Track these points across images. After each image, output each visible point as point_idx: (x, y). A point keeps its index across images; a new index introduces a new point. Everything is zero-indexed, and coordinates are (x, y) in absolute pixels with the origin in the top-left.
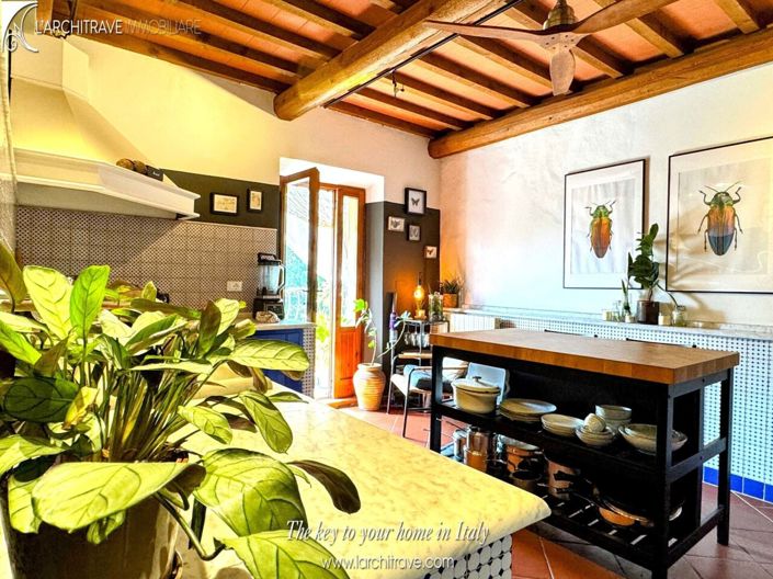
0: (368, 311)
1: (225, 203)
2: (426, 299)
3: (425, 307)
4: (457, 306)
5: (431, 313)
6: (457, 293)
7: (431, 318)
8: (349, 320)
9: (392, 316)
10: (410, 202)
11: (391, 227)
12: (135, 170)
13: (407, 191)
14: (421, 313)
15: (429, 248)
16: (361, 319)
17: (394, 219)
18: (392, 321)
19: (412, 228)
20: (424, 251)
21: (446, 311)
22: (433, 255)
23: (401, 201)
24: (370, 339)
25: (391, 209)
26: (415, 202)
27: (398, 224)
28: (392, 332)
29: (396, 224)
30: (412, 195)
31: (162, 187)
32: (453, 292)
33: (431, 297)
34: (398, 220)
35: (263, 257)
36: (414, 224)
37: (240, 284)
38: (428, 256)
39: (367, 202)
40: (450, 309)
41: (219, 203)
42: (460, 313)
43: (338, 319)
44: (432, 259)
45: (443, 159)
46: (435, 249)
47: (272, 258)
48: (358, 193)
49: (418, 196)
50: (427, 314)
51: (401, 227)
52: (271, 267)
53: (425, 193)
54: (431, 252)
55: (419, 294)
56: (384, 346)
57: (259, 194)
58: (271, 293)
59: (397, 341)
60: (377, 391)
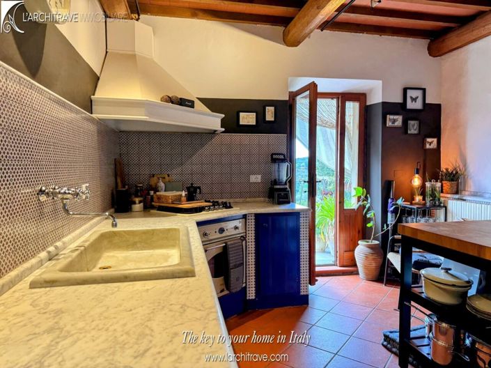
0: (366, 197)
1: (248, 119)
2: (423, 187)
3: (423, 193)
4: (457, 193)
5: (428, 199)
6: (457, 180)
7: (428, 204)
8: (352, 203)
9: (390, 200)
10: (409, 100)
11: (389, 124)
12: (172, 103)
13: (405, 90)
14: (418, 198)
15: (429, 140)
16: (361, 203)
17: (392, 117)
18: (389, 205)
19: (411, 123)
20: (424, 143)
21: (443, 197)
22: (434, 145)
23: (399, 100)
24: (370, 220)
25: (388, 108)
26: (414, 100)
27: (396, 121)
28: (389, 215)
29: (394, 121)
30: (410, 93)
31: (194, 112)
32: (452, 180)
33: (428, 184)
34: (396, 117)
35: (274, 156)
36: (412, 119)
37: (259, 177)
38: (428, 146)
39: (368, 104)
40: (449, 196)
41: (243, 118)
42: (458, 199)
43: (342, 202)
44: (433, 149)
45: (443, 57)
46: (435, 140)
47: (282, 157)
48: (359, 97)
49: (418, 94)
50: (424, 199)
51: (399, 123)
52: (281, 164)
53: (424, 90)
54: (430, 144)
55: (417, 182)
56: (383, 227)
57: (272, 109)
58: (280, 183)
59: (393, 223)
60: (374, 265)
